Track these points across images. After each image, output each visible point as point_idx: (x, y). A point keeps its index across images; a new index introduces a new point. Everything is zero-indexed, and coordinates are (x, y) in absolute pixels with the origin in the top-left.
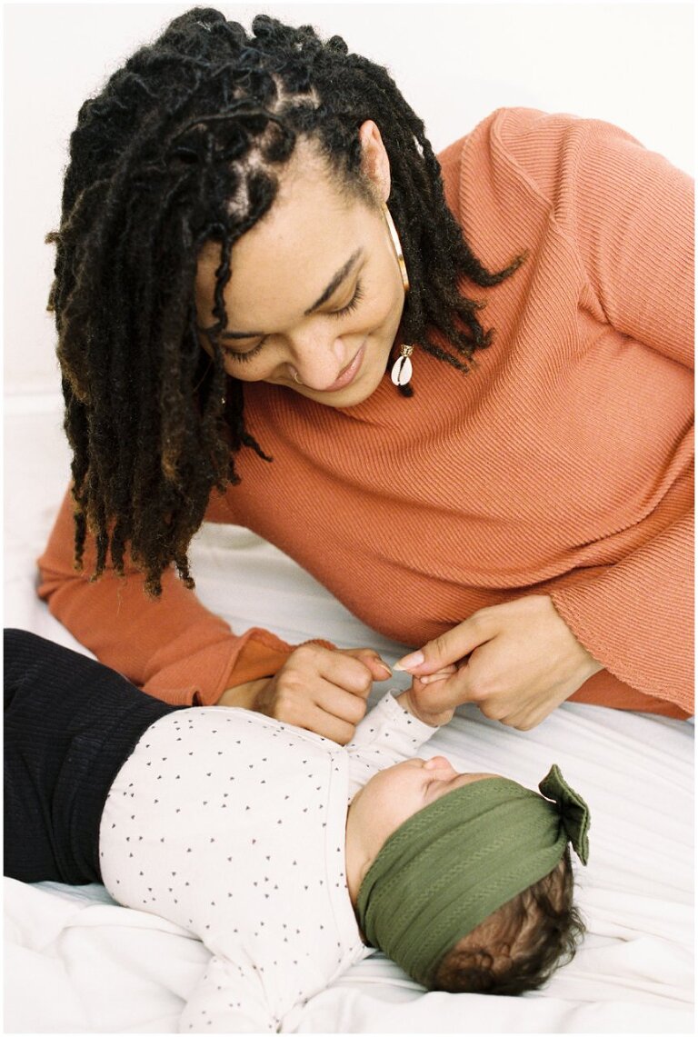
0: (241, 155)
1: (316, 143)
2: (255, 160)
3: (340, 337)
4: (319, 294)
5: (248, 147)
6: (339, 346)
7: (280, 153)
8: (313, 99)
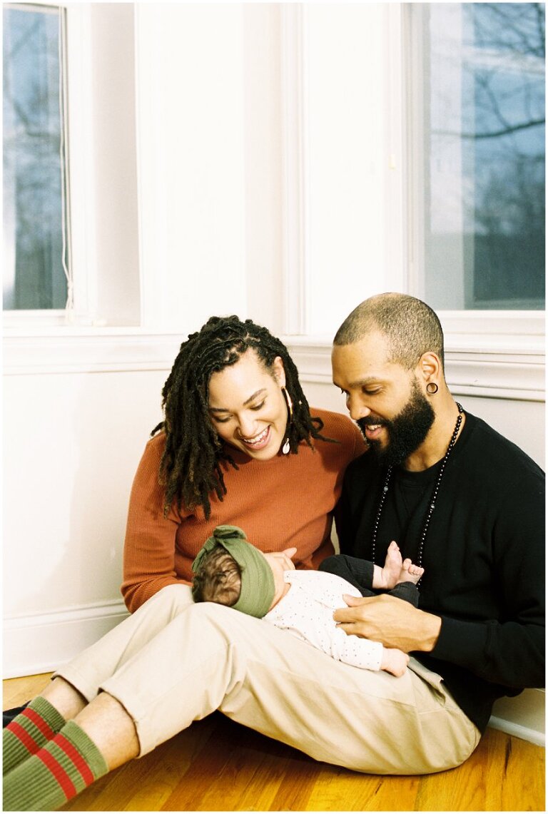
0: (229, 348)
1: (256, 351)
2: (234, 350)
3: (257, 420)
4: (248, 398)
5: (233, 346)
6: (256, 423)
7: (242, 350)
8: (259, 340)
